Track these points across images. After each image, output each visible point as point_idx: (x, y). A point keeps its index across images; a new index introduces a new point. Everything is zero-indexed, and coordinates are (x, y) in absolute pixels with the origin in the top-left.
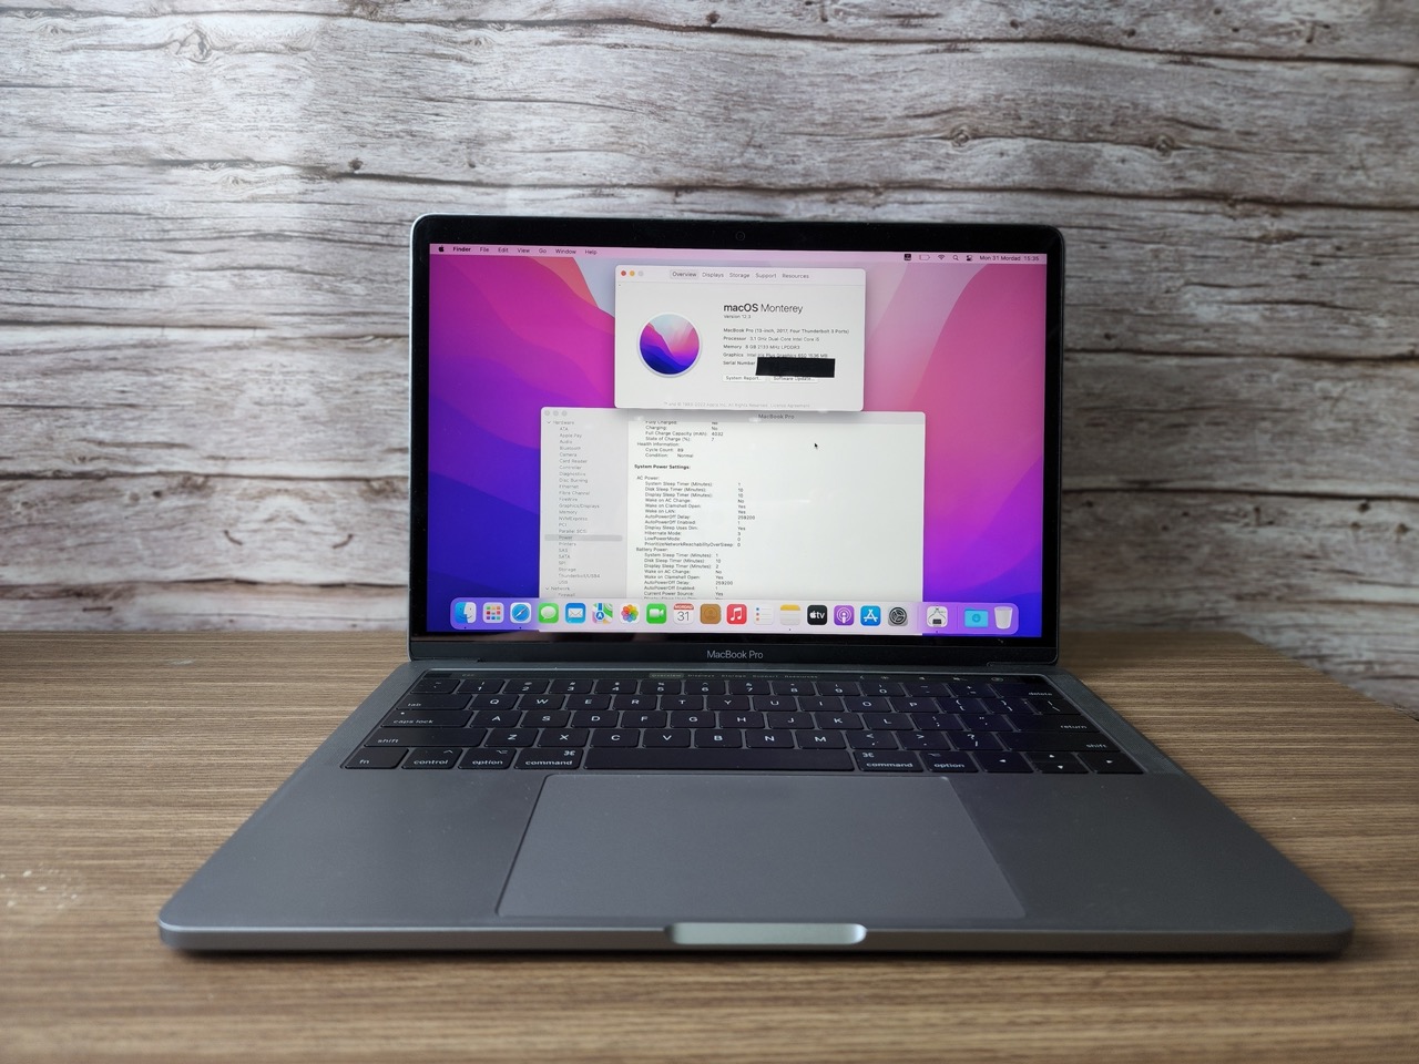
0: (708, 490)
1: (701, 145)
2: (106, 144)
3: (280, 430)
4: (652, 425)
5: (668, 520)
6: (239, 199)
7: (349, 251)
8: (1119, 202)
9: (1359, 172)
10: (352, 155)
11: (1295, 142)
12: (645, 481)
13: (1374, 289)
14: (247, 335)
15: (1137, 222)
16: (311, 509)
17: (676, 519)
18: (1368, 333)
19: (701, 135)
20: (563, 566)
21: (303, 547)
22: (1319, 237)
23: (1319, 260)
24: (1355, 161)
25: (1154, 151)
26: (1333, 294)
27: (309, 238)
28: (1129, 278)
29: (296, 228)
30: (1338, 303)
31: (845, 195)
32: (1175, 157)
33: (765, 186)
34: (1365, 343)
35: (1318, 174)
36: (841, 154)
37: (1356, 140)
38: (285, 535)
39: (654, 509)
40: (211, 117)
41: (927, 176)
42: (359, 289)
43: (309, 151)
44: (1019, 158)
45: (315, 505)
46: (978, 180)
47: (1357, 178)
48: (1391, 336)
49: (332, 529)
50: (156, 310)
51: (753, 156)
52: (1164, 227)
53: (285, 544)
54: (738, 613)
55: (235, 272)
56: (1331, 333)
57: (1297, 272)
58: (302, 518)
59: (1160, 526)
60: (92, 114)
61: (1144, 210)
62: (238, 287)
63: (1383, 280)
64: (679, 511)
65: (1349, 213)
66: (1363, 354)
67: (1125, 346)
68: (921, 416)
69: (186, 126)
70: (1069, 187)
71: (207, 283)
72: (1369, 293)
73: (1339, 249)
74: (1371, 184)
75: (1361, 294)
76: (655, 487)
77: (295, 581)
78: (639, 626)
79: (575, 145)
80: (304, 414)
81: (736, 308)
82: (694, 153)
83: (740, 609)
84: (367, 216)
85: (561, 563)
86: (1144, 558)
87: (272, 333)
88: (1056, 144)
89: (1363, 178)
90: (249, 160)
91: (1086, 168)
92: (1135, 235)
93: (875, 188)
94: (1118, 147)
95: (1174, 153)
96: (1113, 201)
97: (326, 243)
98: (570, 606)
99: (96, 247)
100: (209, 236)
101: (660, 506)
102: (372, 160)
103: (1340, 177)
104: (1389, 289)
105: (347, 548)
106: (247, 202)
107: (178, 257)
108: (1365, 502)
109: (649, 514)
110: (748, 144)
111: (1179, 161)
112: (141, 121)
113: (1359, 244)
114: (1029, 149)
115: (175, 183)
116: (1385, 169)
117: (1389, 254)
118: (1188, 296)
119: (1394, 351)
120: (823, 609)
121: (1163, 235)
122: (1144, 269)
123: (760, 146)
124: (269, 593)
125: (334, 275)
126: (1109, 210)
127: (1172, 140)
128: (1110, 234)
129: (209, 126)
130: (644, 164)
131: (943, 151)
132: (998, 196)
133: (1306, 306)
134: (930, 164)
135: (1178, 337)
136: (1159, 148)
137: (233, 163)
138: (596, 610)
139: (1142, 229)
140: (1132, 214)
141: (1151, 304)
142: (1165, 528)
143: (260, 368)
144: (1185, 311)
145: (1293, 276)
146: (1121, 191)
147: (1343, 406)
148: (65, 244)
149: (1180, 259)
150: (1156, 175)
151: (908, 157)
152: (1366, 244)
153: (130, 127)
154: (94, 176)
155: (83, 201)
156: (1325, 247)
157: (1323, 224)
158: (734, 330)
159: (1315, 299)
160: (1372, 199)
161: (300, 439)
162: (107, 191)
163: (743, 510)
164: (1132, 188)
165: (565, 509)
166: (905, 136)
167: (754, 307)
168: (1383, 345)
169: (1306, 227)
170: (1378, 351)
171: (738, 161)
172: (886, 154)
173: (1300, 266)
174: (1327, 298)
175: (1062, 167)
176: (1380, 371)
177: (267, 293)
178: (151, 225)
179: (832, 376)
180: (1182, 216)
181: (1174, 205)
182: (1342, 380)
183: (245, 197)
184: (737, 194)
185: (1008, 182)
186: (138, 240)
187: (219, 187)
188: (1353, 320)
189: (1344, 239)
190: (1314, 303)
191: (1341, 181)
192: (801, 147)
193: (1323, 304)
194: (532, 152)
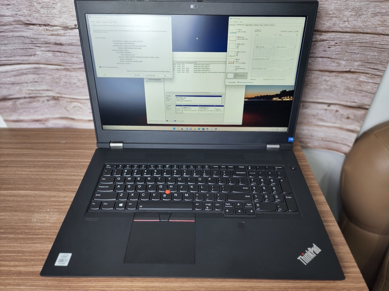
2: (11, 19)
6: (49, 34)
9: (346, 23)
11: (330, 14)
13: (344, 54)
14: (59, 67)
18: (339, 65)
22: (331, 40)
23: (330, 46)
24: (346, 20)
26: (332, 55)
30: (333, 58)
34: (338, 68)
35: (335, 23)
37: (347, 13)
40: (36, 13)
47: (345, 24)
48: (345, 66)
50: (36, 60)
55: (52, 52)
56: (330, 65)
57: (324, 50)
60: (6, 11)
62: (54, 56)
63: (346, 52)
65: (341, 34)
66: (337, 70)
69: (30, 15)
71: (46, 54)
72: (342, 55)
73: (336, 43)
74: (349, 26)
75: (340, 55)
89: (347, 24)
90: (49, 25)
99: (17, 45)
100: (44, 43)
103: (341, 24)
104: (347, 54)
106: (51, 35)
107: (38, 48)
108: (329, 105)
112: (19, 13)
113: (342, 42)
115: (32, 29)
116: (354, 22)
117: (350, 45)
119: (345, 70)
129: (36, 15)
133: (324, 58)
137: (45, 25)
143: (64, 75)
145: (322, 51)
147: (329, 83)
148: (10, 45)
152: (344, 42)
153: (16, 14)
154: (11, 28)
155: (11, 34)
156: (333, 43)
157: (334, 37)
159: (327, 56)
160: (348, 30)
162: (15, 31)
168: (342, 68)
169: (328, 38)
170: (341, 70)
173: (325, 48)
174: (330, 56)
176: (340, 75)
177: (61, 58)
178: (29, 40)
182: (330, 76)
183: (50, 34)
186: (26, 43)
187: (43, 31)
188: (336, 62)
189: (338, 41)
190: (327, 57)
191: (341, 25)
193: (329, 58)
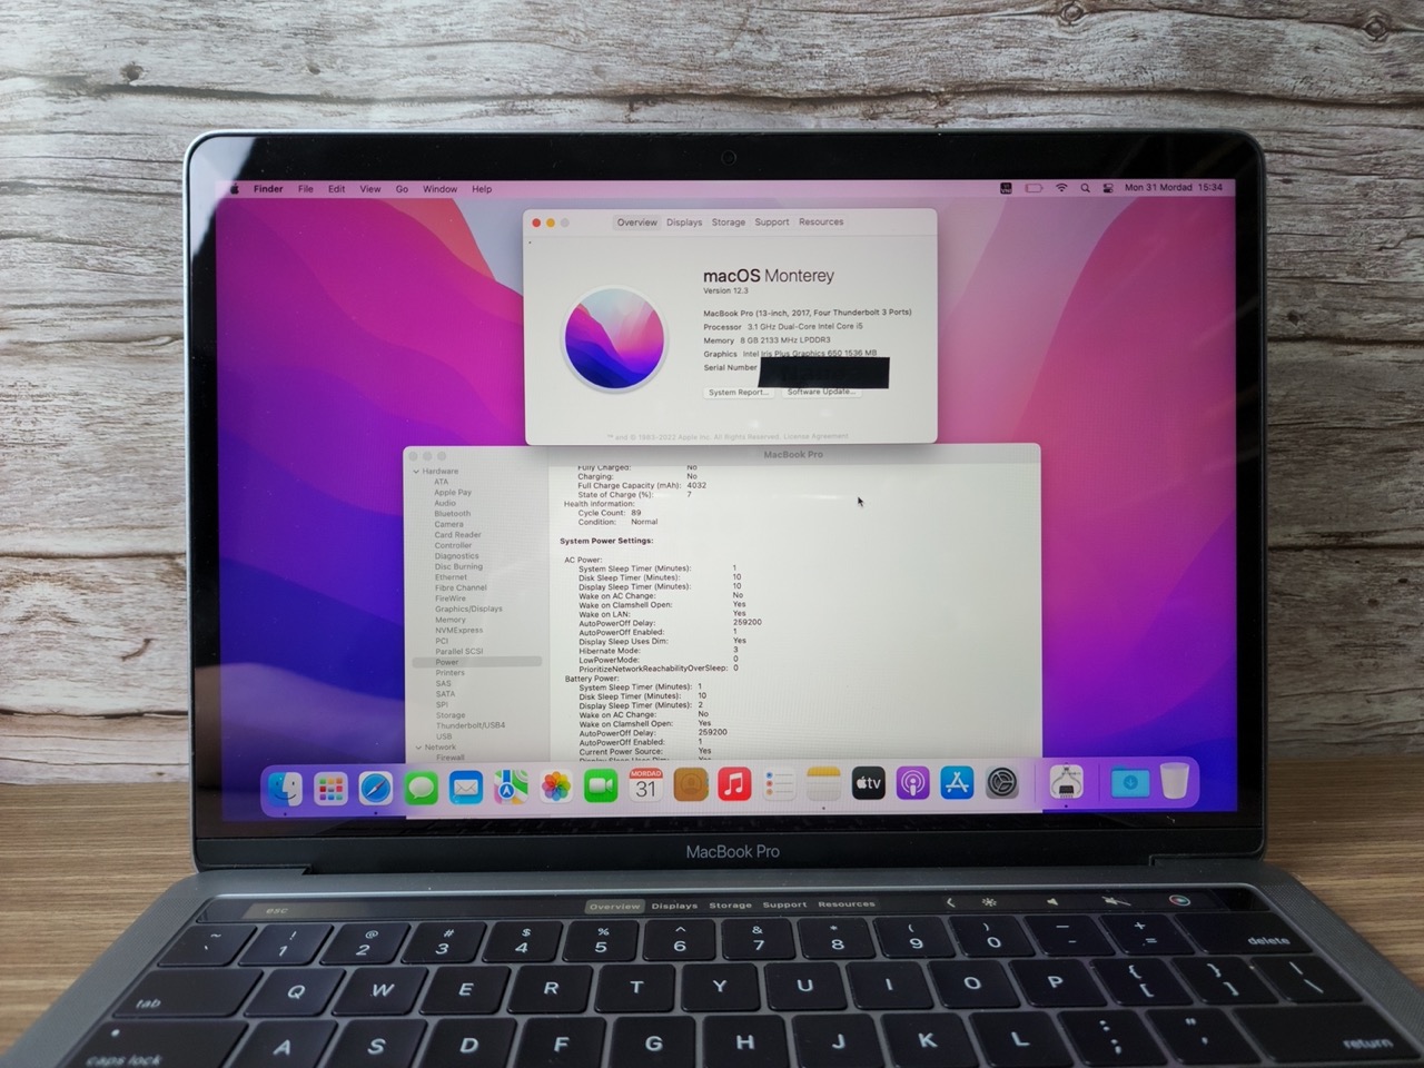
0: (683, 578)
1: (667, 30)
3: (34, 483)
4: (589, 473)
5: (616, 628)
7: (127, 207)
8: (1311, 111)
10: (125, 57)
12: (577, 565)
15: (1337, 142)
16: (86, 602)
17: (631, 627)
19: (667, 14)
20: (444, 710)
21: (76, 658)
25: (1363, 34)
27: (63, 188)
28: (1324, 228)
29: (43, 174)
31: (891, 106)
32: (1392, 44)
33: (769, 93)
36: (885, 42)
38: (48, 641)
39: (594, 610)
41: (1018, 74)
42: (145, 265)
43: (59, 53)
44: (1162, 43)
45: (91, 596)
46: (1098, 78)
49: (120, 632)
51: (749, 47)
52: (1378, 150)
53: (50, 655)
54: (736, 783)
58: (73, 616)
59: (1365, 600)
61: (1346, 122)
64: (636, 614)
67: (1318, 332)
68: (1033, 451)
70: (1236, 88)
76: (595, 574)
77: (67, 711)
78: (572, 806)
79: (471, 33)
80: (68, 458)
81: (723, 277)
82: (657, 42)
83: (739, 775)
84: (153, 151)
85: (440, 705)
86: (1341, 648)
87: (14, 336)
88: (1218, 21)
91: (1260, 58)
92: (1334, 163)
93: (938, 94)
94: (1310, 26)
95: (1392, 36)
96: (1301, 110)
97: (89, 195)
98: (456, 775)
101: (604, 606)
102: (157, 65)
105: (142, 659)
109: (585, 620)
110: (741, 28)
111: (1399, 49)
114: (1176, 29)
118: (1410, 255)
120: (878, 773)
121: (1375, 163)
122: (1347, 214)
123: (760, 32)
124: (30, 726)
125: (103, 244)
126: (1296, 125)
127: (1389, 17)
128: (1298, 161)
130: (579, 61)
131: (1044, 33)
132: (1130, 101)
134: (1024, 54)
135: (1397, 316)
136: (1368, 29)
138: (500, 781)
139: (1344, 152)
140: (1329, 130)
141: (1357, 265)
142: (1373, 603)
144: (1407, 277)
146: (1314, 94)
149: (1400, 199)
150: (1364, 71)
151: (990, 44)
158: (722, 314)
161: (63, 497)
163: (741, 609)
164: (1330, 90)
165: (445, 615)
166: (983, 11)
167: (754, 275)
171: (725, 55)
172: (954, 40)
175: (1226, 58)
179: (887, 387)
180: (1404, 132)
181: (1391, 117)
184: (725, 106)
185: (1145, 80)
192: (823, 32)
194: (405, 46)
